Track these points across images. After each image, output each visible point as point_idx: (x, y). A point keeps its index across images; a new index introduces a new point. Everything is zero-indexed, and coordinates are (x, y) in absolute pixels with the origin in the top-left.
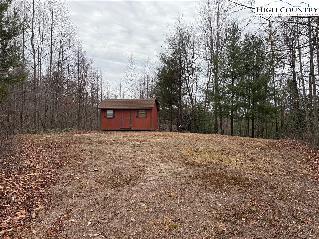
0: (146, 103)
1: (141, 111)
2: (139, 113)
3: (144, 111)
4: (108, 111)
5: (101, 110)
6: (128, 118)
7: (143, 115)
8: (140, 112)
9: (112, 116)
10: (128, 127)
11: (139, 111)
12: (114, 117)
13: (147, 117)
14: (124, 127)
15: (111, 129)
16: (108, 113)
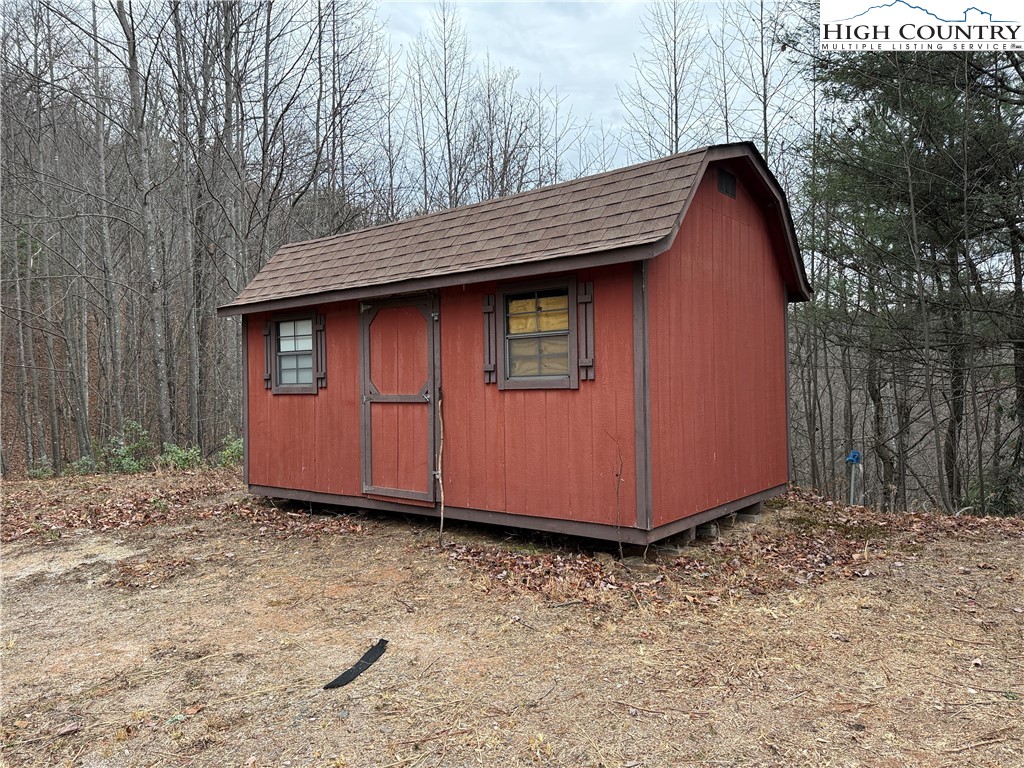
0: (597, 209)
1: (530, 305)
2: (516, 327)
3: (560, 303)
4: (286, 330)
5: (245, 317)
6: (414, 395)
7: (551, 348)
8: (525, 320)
9: (307, 378)
10: (412, 491)
11: (515, 306)
12: (321, 380)
13: (586, 373)
14: (386, 489)
15: (305, 497)
16: (286, 346)
